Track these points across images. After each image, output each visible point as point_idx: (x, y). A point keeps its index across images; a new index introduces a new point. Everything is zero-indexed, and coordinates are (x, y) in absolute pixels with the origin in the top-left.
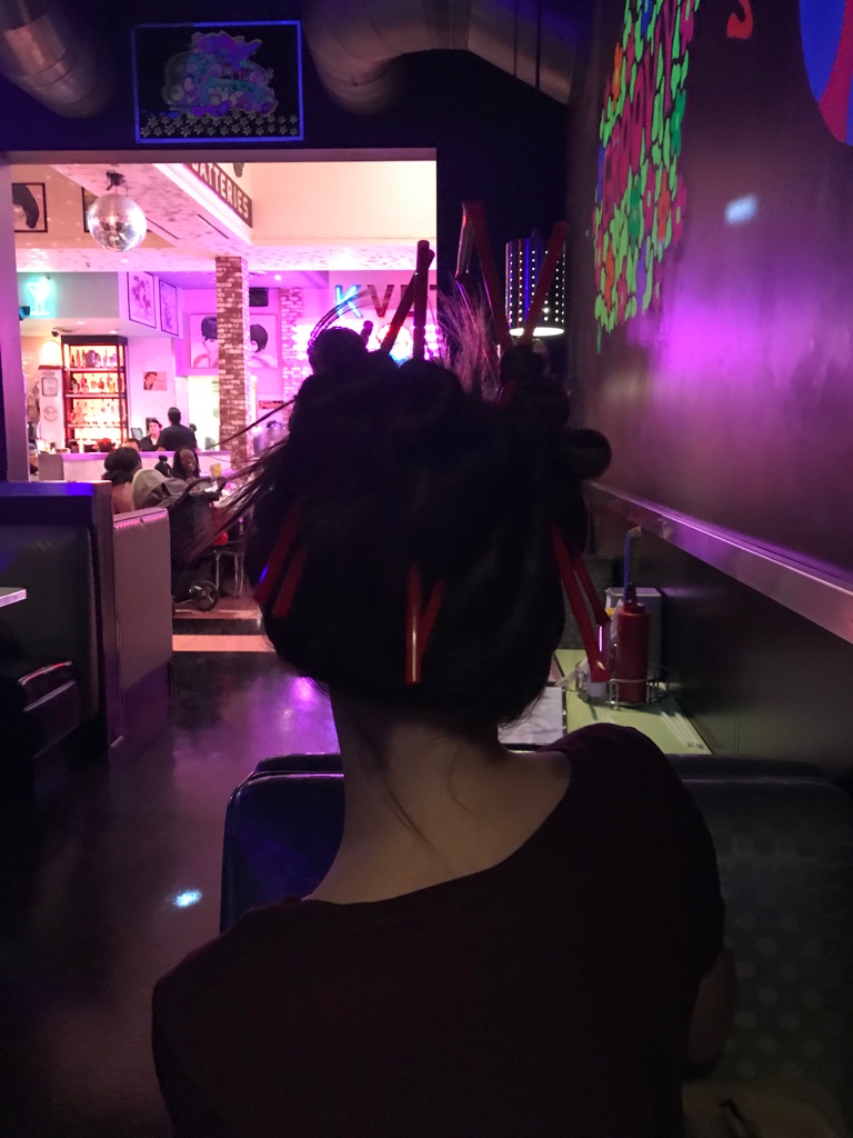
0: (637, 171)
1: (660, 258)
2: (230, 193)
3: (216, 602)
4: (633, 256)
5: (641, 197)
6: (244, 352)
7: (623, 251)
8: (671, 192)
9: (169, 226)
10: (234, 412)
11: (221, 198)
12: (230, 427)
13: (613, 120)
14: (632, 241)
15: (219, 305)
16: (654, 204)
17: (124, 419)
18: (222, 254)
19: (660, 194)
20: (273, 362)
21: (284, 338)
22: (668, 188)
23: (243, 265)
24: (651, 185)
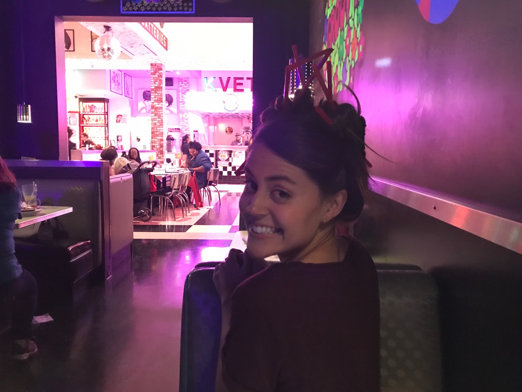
0: (343, 29)
1: (353, 66)
2: (158, 36)
3: (150, 218)
4: (340, 65)
5: (344, 40)
6: (163, 106)
7: (336, 63)
8: (358, 39)
9: (131, 50)
10: (158, 133)
11: (154, 38)
12: (156, 140)
13: (331, 8)
14: (340, 59)
15: (152, 85)
16: (350, 44)
17: (107, 136)
18: (153, 62)
19: (353, 39)
20: (175, 111)
21: (181, 100)
22: (356, 37)
23: (163, 67)
24: (349, 35)
